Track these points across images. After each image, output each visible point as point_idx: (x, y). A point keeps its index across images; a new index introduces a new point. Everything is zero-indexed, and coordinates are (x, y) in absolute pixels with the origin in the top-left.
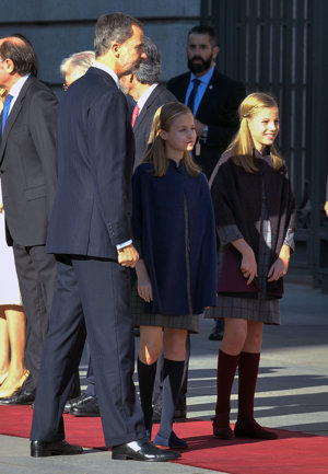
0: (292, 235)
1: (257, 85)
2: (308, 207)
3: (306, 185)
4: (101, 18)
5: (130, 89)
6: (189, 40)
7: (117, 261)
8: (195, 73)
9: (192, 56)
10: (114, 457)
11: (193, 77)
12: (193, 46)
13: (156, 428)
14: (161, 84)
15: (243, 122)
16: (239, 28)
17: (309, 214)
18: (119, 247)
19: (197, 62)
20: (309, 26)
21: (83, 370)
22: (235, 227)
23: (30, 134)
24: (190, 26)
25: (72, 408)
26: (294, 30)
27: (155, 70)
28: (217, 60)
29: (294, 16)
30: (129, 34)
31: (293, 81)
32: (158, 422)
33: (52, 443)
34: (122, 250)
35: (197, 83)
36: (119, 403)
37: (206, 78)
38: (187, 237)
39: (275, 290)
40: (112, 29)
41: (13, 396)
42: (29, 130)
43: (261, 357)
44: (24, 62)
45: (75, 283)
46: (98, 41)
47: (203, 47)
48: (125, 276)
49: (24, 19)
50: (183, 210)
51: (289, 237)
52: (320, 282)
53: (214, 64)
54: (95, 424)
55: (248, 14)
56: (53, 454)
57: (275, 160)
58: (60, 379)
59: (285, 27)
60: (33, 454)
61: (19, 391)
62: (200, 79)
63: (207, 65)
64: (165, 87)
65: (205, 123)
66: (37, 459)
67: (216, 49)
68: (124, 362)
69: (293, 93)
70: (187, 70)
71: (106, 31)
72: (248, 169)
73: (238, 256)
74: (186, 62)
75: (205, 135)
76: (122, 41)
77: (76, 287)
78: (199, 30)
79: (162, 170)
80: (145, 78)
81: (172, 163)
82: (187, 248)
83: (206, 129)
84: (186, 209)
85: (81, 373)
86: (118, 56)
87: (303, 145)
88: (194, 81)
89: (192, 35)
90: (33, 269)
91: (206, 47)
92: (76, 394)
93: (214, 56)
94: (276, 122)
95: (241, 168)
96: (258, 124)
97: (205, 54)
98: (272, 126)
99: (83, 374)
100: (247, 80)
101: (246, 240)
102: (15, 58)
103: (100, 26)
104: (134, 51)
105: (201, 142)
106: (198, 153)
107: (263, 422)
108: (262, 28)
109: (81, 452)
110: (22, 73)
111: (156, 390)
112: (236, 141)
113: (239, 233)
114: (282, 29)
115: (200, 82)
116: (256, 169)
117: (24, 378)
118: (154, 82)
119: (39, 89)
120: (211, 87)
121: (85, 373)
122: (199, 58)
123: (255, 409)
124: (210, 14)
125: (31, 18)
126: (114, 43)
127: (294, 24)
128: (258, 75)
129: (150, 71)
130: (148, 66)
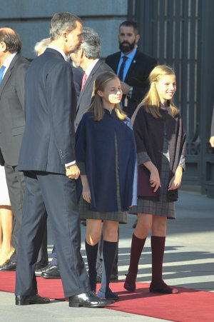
0: (184, 160)
1: (165, 60)
2: (198, 141)
3: (197, 126)
4: (55, 16)
5: (81, 62)
6: (120, 31)
7: (65, 175)
8: (124, 52)
9: (122, 41)
10: (70, 305)
11: (122, 55)
12: (123, 35)
13: (99, 286)
14: (101, 59)
15: (152, 85)
16: (153, 23)
17: (199, 145)
18: (66, 165)
19: (125, 45)
20: (199, 21)
21: (50, 248)
22: (146, 154)
23: (16, 92)
24: (121, 21)
25: (43, 274)
27: (97, 50)
28: (138, 44)
29: (189, 15)
30: (74, 27)
31: (189, 57)
32: (100, 282)
33: (30, 296)
34: (68, 167)
35: (126, 59)
36: (72, 268)
37: (131, 55)
38: (117, 160)
39: (173, 195)
40: (63, 23)
41: (4, 265)
42: (15, 89)
43: (166, 239)
44: (13, 45)
45: (39, 190)
46: (53, 30)
47: (129, 35)
48: (72, 184)
49: (11, 17)
50: (114, 142)
51: (182, 161)
52: (206, 190)
53: (136, 46)
54: (57, 284)
55: (159, 13)
56: (30, 304)
57: (173, 109)
58: (32, 254)
59: (183, 22)
60: (17, 303)
61: (8, 262)
62: (128, 56)
63: (132, 47)
64: (104, 61)
65: (130, 85)
66: (20, 307)
67: (138, 36)
68: (74, 241)
69: (189, 65)
70: (119, 50)
71: (59, 24)
72: (155, 116)
73: (148, 172)
74: (119, 45)
75: (131, 93)
76: (70, 31)
77: (40, 193)
78: (127, 24)
79: (100, 116)
80: (91, 55)
81: (107, 111)
82: (117, 168)
83: (132, 89)
84: (116, 141)
85: (49, 250)
86: (67, 41)
87: (195, 100)
88: (124, 57)
89: (122, 27)
90: (17, 181)
91: (131, 35)
92: (45, 264)
93: (137, 41)
94: (174, 84)
95: (151, 115)
96: (162, 85)
97: (131, 40)
98: (171, 87)
99: (50, 250)
100: (158, 57)
101: (153, 162)
102: (7, 41)
103: (55, 21)
104: (76, 38)
105: (128, 98)
106: (126, 105)
107: (168, 282)
108: (168, 23)
109: (49, 302)
110: (12, 52)
111: (98, 261)
112: (147, 97)
113: (148, 157)
114: (181, 23)
115: (127, 58)
116: (160, 115)
117: (11, 253)
118: (97, 58)
119: (22, 63)
120: (134, 62)
121: (51, 250)
122: (127, 42)
123: (163, 274)
124: (134, 13)
125: (16, 16)
126: (64, 32)
127: (189, 20)
128: (165, 53)
129: (94, 50)
130: (93, 47)
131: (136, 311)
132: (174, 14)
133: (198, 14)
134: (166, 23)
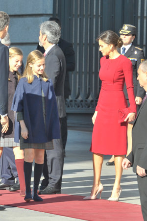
16: (70, 19)
20: (101, 18)
24: (48, 18)
26: (94, 20)
29: (95, 14)
31: (94, 42)
55: (74, 13)
59: (90, 18)
69: (94, 48)
80: (51, 41)
100: (73, 42)
108: (80, 19)
114: (89, 19)
118: (54, 43)
124: (57, 12)
127: (94, 17)
128: (78, 40)
129: (54, 38)
130: (53, 36)
131: (58, 213)
132: (84, 13)
133: (101, 13)
134: (79, 19)
